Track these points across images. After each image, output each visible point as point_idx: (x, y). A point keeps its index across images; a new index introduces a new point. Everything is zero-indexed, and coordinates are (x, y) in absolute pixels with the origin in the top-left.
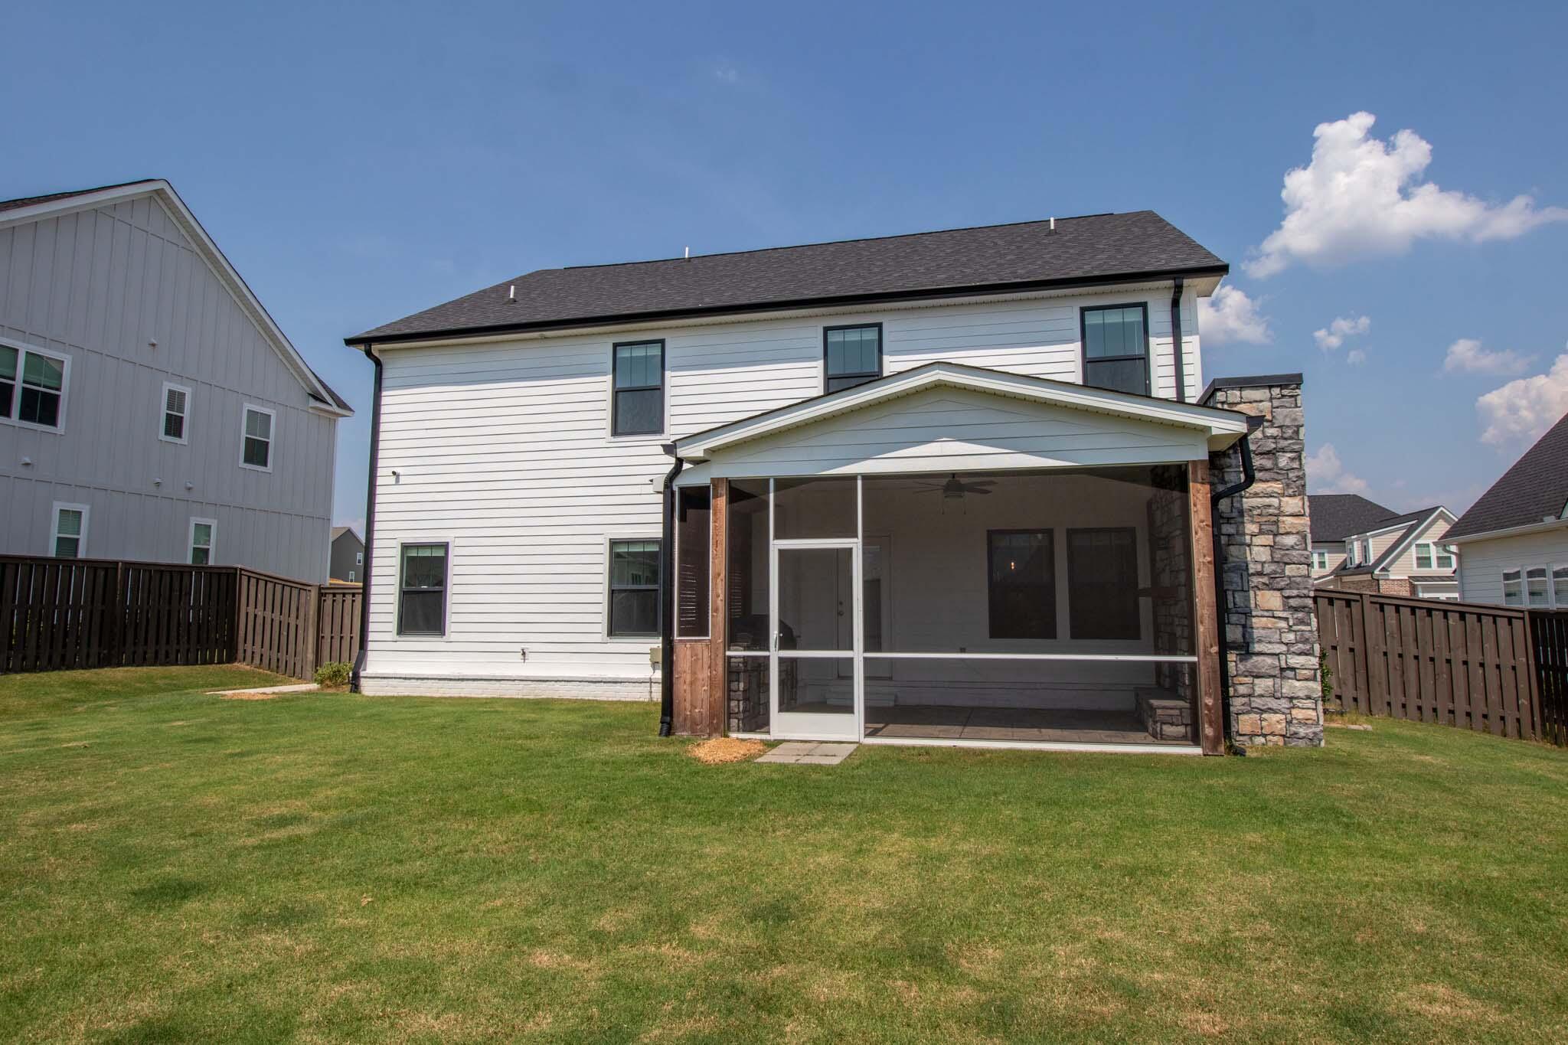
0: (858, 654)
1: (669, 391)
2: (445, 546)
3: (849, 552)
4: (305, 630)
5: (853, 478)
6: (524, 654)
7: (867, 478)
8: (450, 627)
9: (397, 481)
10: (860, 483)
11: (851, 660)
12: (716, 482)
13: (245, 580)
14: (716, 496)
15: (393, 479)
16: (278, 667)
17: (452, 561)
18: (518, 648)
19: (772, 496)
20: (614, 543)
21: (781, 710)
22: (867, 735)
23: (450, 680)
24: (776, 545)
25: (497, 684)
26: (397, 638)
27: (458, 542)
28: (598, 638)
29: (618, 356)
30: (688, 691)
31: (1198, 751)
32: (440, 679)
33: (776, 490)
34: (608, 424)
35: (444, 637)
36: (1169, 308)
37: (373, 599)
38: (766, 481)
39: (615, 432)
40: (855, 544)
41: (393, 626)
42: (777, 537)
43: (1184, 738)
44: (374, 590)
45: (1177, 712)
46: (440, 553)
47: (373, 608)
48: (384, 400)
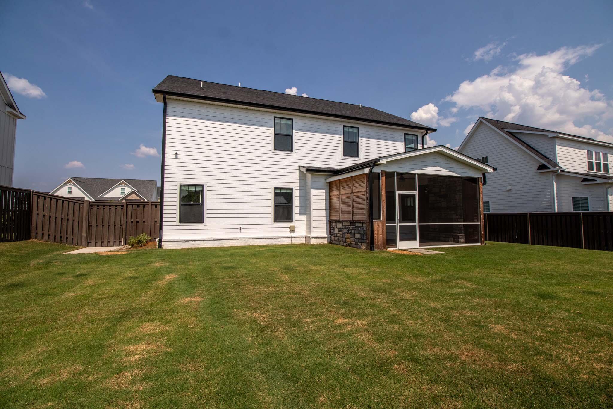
0: (417, 224)
1: (295, 138)
2: (203, 186)
3: (414, 195)
4: (80, 222)
5: (415, 174)
6: (240, 229)
7: (419, 175)
8: (205, 219)
9: (176, 157)
10: (417, 176)
11: (416, 226)
12: (382, 172)
13: (35, 198)
14: (382, 176)
15: (174, 156)
16: (61, 241)
17: (206, 192)
18: (238, 227)
19: (396, 177)
20: (275, 189)
21: (400, 241)
22: (419, 246)
23: (209, 240)
24: (398, 192)
25: (231, 241)
26: (179, 224)
27: (208, 185)
28: (270, 223)
29: (276, 121)
30: (377, 237)
31: (479, 244)
32: (204, 240)
33: (397, 176)
34: (272, 146)
35: (203, 223)
36: (421, 137)
37: (165, 207)
38: (394, 173)
39: (275, 149)
40: (416, 193)
41: (177, 219)
42: (397, 190)
43: (463, 242)
44: (165, 203)
45: (462, 236)
46: (198, 189)
47: (164, 211)
48: (167, 121)
